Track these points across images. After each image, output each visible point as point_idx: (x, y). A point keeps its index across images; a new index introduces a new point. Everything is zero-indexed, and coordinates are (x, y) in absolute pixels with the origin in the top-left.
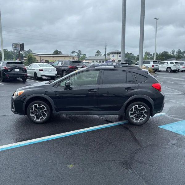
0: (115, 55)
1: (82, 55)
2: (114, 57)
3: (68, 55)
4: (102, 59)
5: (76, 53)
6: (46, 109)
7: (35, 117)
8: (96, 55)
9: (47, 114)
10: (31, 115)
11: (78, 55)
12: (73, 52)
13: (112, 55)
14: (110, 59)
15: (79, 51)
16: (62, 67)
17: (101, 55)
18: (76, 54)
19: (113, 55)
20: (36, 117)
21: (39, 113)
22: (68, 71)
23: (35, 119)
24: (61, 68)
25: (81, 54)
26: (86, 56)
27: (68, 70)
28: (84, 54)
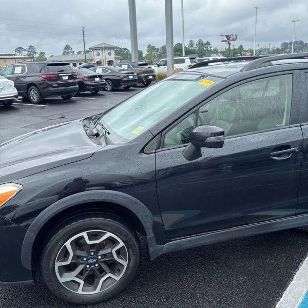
0: (100, 52)
1: (37, 55)
2: (98, 55)
3: (12, 55)
4: (77, 61)
5: (25, 50)
6: (122, 244)
7: (79, 284)
8: (63, 54)
9: (125, 263)
10: (62, 280)
11: (29, 55)
12: (20, 49)
13: (95, 52)
14: (92, 60)
15: (30, 47)
16: (25, 77)
17: (74, 52)
18: (26, 53)
19: (98, 51)
20: (82, 282)
21: (94, 264)
22: (42, 86)
23: (80, 292)
24: (22, 79)
25: (35, 53)
26: (46, 55)
27: (40, 84)
28: (41, 53)
